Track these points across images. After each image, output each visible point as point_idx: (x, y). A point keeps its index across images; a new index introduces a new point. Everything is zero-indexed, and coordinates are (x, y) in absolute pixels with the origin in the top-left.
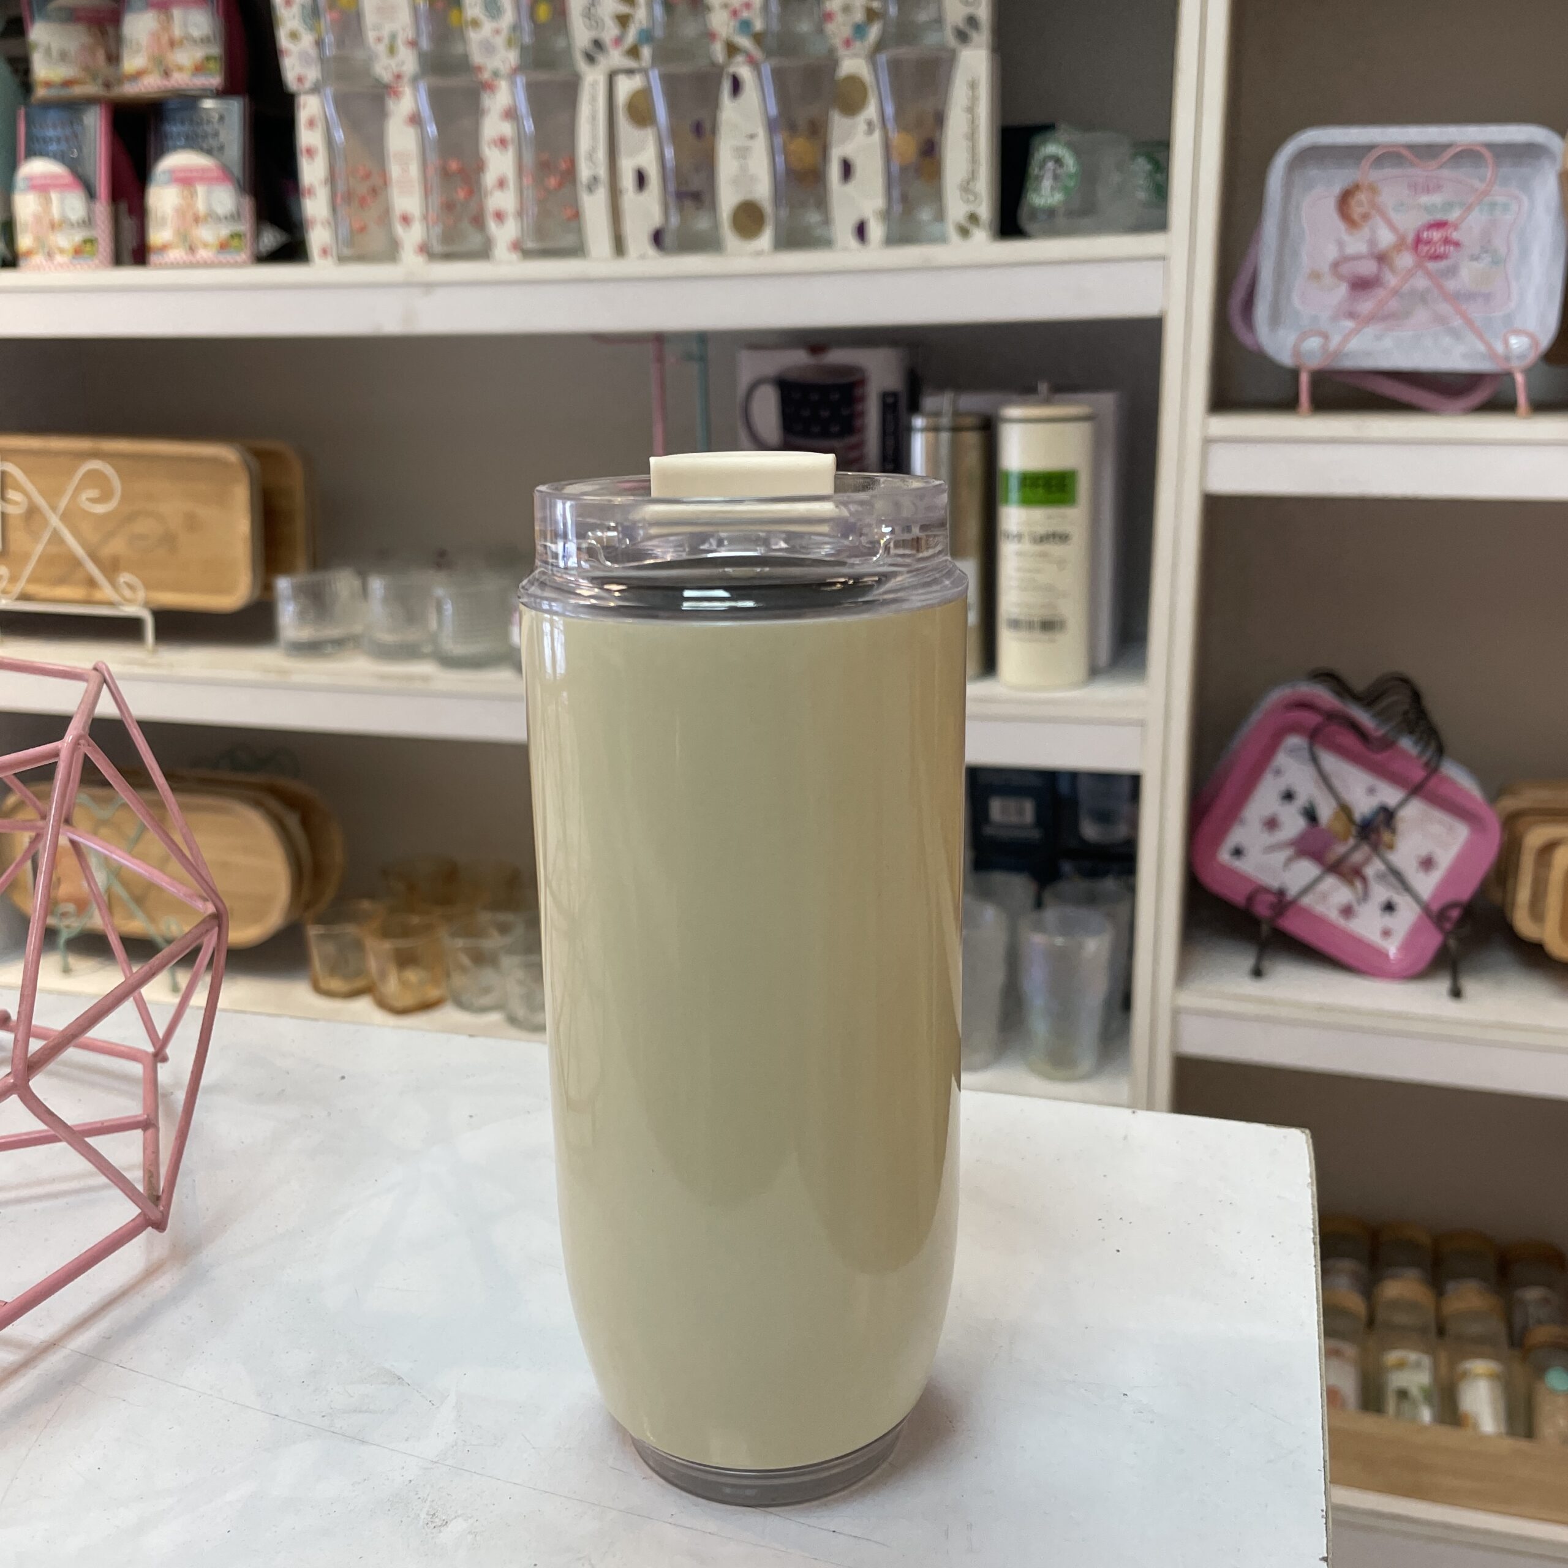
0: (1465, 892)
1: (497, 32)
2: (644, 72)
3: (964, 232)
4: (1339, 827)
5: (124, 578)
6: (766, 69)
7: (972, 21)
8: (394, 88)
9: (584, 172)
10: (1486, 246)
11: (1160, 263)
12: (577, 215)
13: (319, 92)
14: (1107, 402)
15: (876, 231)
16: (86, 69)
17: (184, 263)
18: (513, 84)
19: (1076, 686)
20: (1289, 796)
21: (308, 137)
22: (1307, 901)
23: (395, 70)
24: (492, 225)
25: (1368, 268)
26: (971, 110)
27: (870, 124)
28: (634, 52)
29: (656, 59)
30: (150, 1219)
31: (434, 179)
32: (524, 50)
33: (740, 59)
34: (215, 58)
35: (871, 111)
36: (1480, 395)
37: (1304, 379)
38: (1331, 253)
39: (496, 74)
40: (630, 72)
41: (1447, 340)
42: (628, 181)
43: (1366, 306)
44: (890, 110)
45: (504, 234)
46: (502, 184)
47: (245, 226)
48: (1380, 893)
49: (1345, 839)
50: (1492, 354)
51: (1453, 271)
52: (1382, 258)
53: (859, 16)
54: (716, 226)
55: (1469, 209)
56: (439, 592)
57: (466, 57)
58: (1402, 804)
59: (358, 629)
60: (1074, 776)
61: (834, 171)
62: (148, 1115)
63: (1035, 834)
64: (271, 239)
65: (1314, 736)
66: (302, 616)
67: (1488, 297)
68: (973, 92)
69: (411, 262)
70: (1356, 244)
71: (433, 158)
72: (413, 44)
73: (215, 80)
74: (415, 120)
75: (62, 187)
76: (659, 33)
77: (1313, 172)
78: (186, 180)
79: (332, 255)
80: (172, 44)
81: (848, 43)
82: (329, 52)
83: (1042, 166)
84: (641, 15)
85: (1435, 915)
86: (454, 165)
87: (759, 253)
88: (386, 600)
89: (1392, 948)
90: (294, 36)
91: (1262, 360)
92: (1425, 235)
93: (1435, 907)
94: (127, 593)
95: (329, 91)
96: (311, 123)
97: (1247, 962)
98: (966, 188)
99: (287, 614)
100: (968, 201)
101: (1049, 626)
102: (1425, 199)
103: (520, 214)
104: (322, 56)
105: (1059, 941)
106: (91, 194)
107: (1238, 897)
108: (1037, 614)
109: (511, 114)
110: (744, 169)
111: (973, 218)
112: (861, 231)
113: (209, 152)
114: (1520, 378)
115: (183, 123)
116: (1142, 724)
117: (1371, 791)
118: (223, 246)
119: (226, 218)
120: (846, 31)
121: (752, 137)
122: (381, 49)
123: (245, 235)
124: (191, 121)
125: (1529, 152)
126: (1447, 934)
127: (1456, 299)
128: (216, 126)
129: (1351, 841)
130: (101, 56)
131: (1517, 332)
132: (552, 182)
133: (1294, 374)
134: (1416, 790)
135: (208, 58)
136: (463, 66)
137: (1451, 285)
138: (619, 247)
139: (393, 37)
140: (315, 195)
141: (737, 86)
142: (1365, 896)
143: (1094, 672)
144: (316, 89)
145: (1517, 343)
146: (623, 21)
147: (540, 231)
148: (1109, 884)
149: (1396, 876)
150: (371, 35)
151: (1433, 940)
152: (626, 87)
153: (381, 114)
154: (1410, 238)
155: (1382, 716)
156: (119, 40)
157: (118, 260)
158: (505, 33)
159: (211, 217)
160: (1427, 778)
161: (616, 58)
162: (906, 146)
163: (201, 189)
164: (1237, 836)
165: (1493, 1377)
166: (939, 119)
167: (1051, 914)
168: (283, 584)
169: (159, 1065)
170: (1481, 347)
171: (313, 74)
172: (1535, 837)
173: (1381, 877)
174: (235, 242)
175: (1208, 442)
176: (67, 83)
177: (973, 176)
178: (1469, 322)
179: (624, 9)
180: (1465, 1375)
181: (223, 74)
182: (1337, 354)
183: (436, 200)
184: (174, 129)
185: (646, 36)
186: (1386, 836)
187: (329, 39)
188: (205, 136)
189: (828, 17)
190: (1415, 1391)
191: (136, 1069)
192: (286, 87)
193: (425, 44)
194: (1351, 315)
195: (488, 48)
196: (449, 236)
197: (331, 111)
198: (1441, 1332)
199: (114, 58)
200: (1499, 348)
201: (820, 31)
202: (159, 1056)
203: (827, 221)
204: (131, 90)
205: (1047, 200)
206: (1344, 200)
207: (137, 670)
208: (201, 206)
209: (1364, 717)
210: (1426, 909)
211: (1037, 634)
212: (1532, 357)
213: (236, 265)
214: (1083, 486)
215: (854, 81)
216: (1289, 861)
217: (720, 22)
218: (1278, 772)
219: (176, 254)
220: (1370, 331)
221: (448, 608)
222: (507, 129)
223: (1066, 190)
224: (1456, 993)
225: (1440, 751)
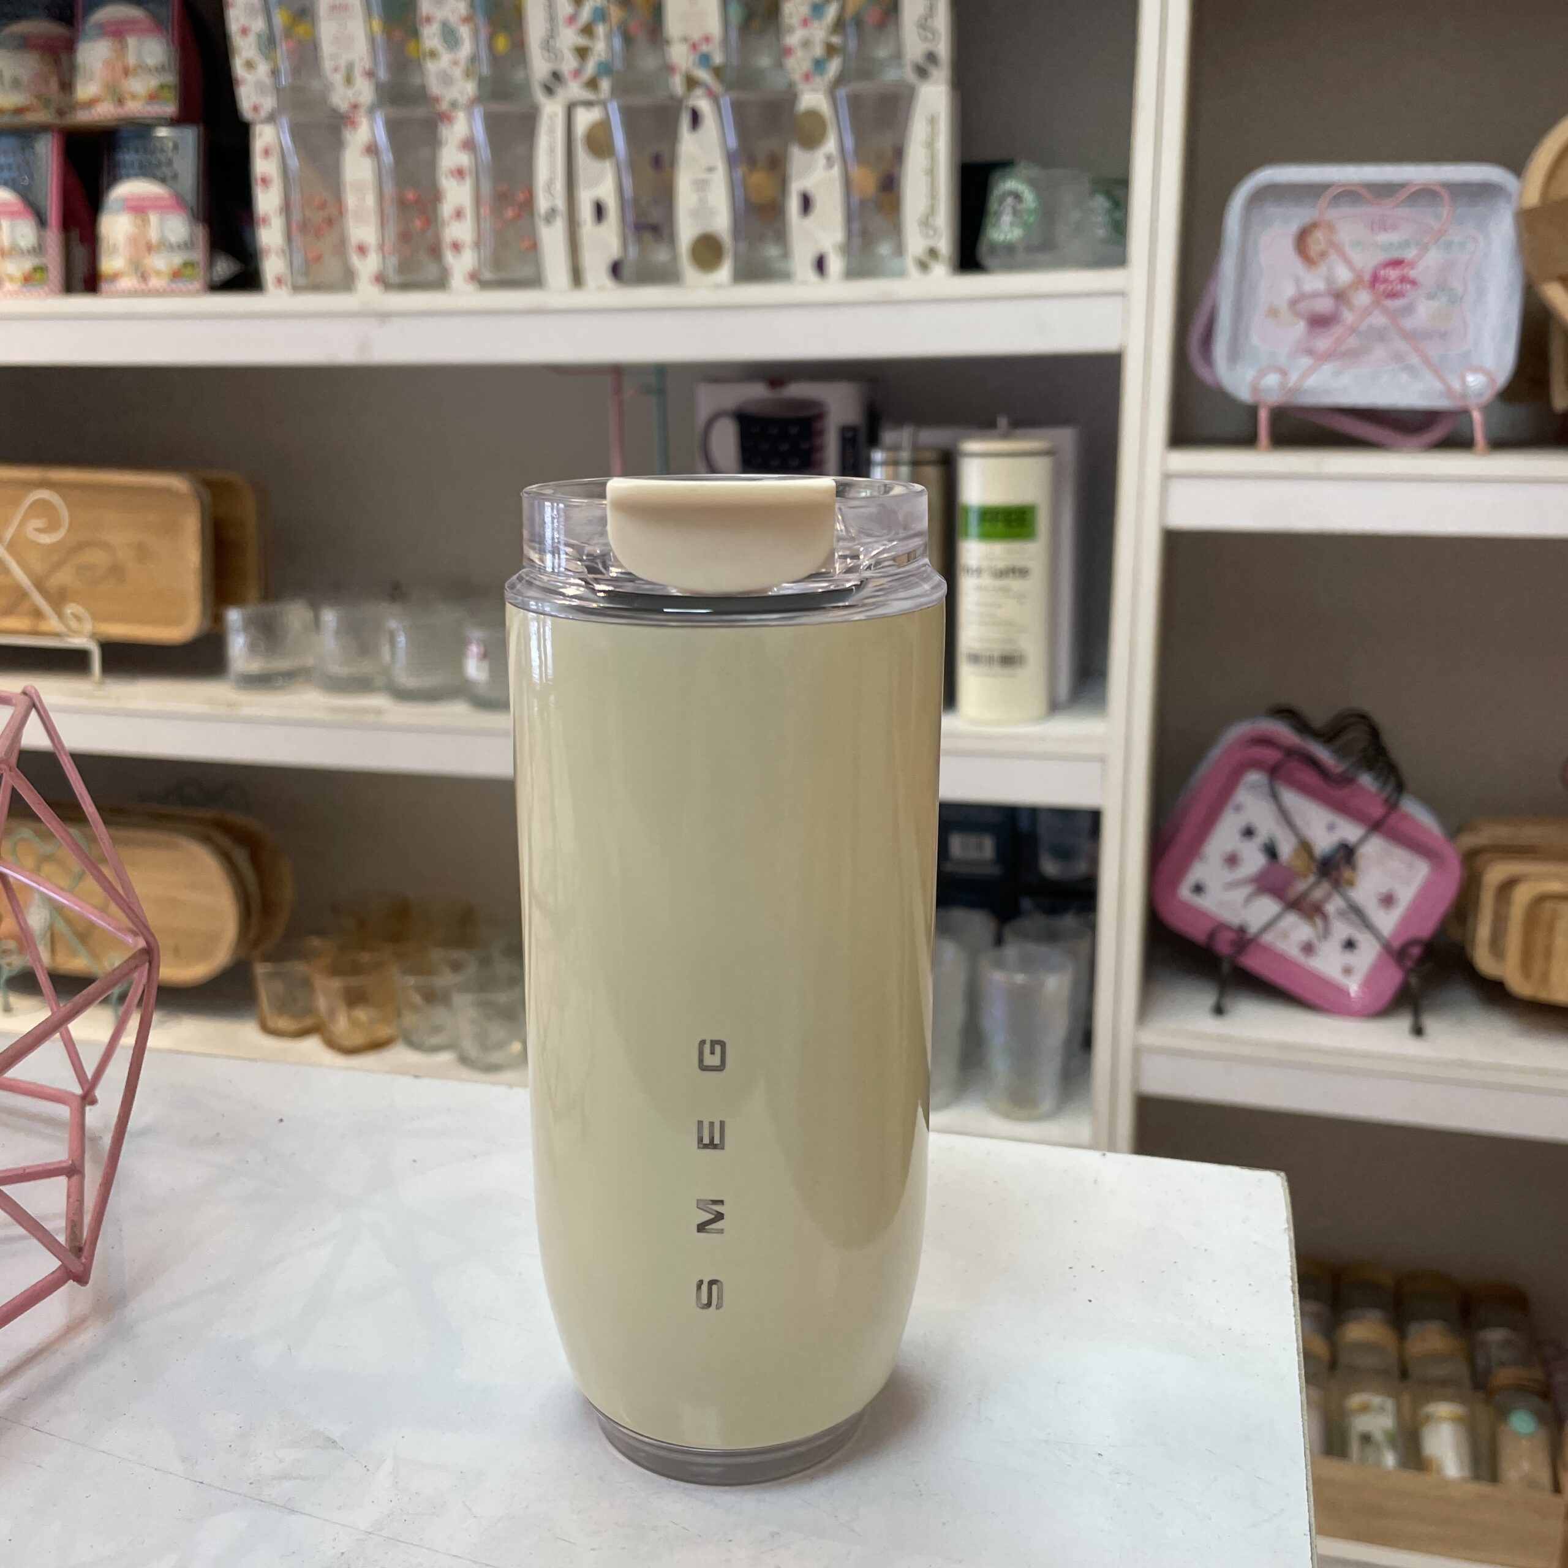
0: (1426, 929)
1: (455, 63)
2: (603, 104)
3: (923, 266)
4: (1299, 864)
5: (70, 609)
6: (726, 101)
7: (931, 57)
8: (350, 117)
9: (543, 203)
10: (1442, 287)
11: (1119, 299)
12: (534, 246)
13: (275, 121)
14: (1066, 437)
15: (835, 264)
16: (39, 97)
17: (136, 291)
18: (470, 116)
19: (1037, 720)
20: (1249, 832)
21: (263, 166)
22: (1268, 938)
23: (353, 100)
24: (449, 257)
25: (1324, 305)
26: (931, 144)
27: (829, 158)
28: (592, 84)
29: (615, 91)
30: (71, 1271)
31: (391, 210)
32: (482, 81)
33: (699, 92)
34: (169, 87)
35: (830, 145)
36: (1438, 432)
37: (1263, 416)
38: (1290, 291)
39: (454, 105)
40: (588, 104)
41: (1404, 378)
42: (586, 212)
43: (1323, 343)
44: (849, 143)
45: (461, 264)
46: (459, 214)
47: (199, 255)
48: (1341, 930)
49: (1305, 876)
50: (1449, 392)
51: (1409, 310)
52: (1340, 296)
53: (818, 51)
54: (675, 258)
55: (1425, 248)
56: (393, 624)
57: (423, 87)
58: (1362, 840)
59: (310, 661)
60: (1034, 812)
61: (794, 204)
62: (72, 1160)
63: (995, 871)
64: (224, 268)
65: (1274, 772)
66: (253, 648)
67: (1444, 335)
68: (933, 128)
69: (367, 292)
70: (1314, 282)
71: (389, 189)
72: (370, 74)
73: (170, 109)
74: (372, 150)
75: (12, 215)
76: (618, 65)
77: (1271, 210)
78: (138, 208)
79: (286, 285)
80: (127, 72)
81: (807, 77)
82: (285, 82)
83: (1001, 203)
84: (599, 48)
85: (1396, 953)
86: (410, 195)
87: (718, 286)
88: (338, 632)
89: (1353, 987)
90: (250, 65)
91: (1221, 396)
92: (1382, 273)
93: (1396, 944)
94: (74, 624)
95: (284, 122)
96: (267, 152)
97: (1208, 999)
98: (926, 223)
99: (238, 645)
100: (927, 236)
101: (1009, 660)
102: (1383, 238)
103: (477, 245)
104: (278, 86)
105: (1020, 978)
106: (41, 221)
107: (1198, 933)
108: (997, 649)
109: (468, 145)
110: (703, 201)
111: (933, 253)
112: (820, 265)
113: (163, 180)
114: (1477, 416)
115: (137, 151)
116: (1102, 759)
117: (1331, 827)
118: (176, 275)
119: (179, 246)
120: (806, 65)
121: (711, 169)
122: (338, 79)
123: (198, 263)
124: (145, 150)
125: (1485, 192)
126: (1408, 972)
127: (1413, 337)
128: (170, 155)
129: (1312, 879)
130: (54, 85)
131: (1475, 370)
132: (510, 213)
133: (1252, 411)
134: (1376, 826)
135: (162, 87)
136: (421, 96)
137: (1408, 323)
138: (577, 277)
139: (350, 67)
140: (270, 224)
141: (696, 118)
142: (1326, 934)
143: (1054, 707)
144: (271, 119)
145: (1474, 381)
146: (582, 53)
147: (497, 263)
148: (1069, 921)
149: (1356, 913)
150: (327, 65)
151: (1393, 978)
152: (585, 119)
153: (338, 144)
154: (1367, 277)
155: (1341, 753)
156: (72, 68)
157: (69, 287)
158: (463, 64)
159: (164, 245)
160: (1387, 815)
161: (574, 90)
162: (867, 180)
163: (154, 218)
164: (1198, 872)
165: (1457, 1420)
166: (898, 154)
167: (1011, 951)
168: (234, 616)
169: (88, 1108)
170: (1438, 385)
171: (268, 103)
172: (1495, 874)
173: (1341, 914)
174: (188, 271)
175: (1167, 477)
176: (19, 111)
177: (932, 211)
178: (1426, 361)
179: (582, 41)
180: (1429, 1418)
181: (177, 102)
182: (1296, 390)
183: (392, 230)
184: (127, 157)
185: (605, 69)
186: (1347, 873)
187: (284, 66)
188: (159, 165)
189: (788, 51)
190: (1378, 1435)
191: (63, 1112)
192: (242, 115)
193: (383, 74)
194: (1310, 352)
195: (446, 79)
196: (405, 266)
197: (287, 140)
198: (1404, 1374)
199: (67, 86)
200: (1456, 386)
201: (780, 65)
202: (88, 1098)
203: (786, 255)
204: (83, 117)
205: (1006, 236)
206: (1302, 240)
207: (82, 702)
208: (153, 235)
209: (1322, 753)
210: (1387, 947)
211: (997, 669)
212: (1489, 395)
213: (189, 294)
214: (1043, 521)
215: (814, 115)
216: (1248, 900)
217: (679, 55)
218: (1238, 808)
219: (127, 283)
220: (1327, 368)
221: (402, 640)
222: (464, 159)
223: (1026, 226)
224: (1418, 1031)
225: (1400, 788)
